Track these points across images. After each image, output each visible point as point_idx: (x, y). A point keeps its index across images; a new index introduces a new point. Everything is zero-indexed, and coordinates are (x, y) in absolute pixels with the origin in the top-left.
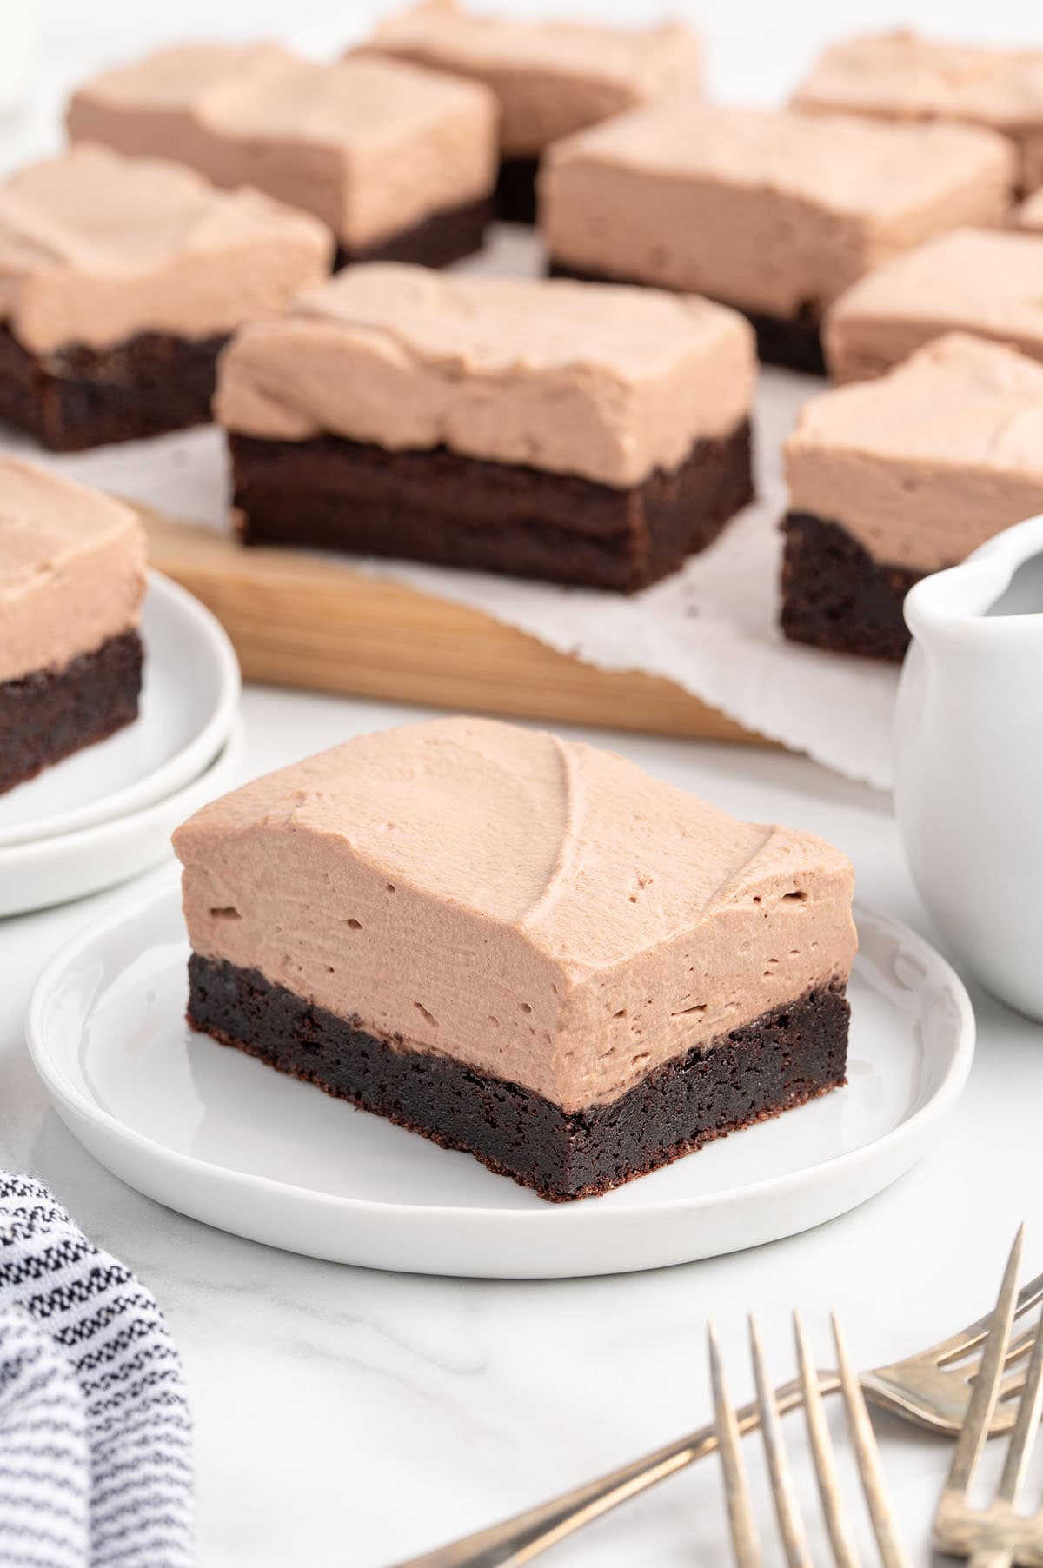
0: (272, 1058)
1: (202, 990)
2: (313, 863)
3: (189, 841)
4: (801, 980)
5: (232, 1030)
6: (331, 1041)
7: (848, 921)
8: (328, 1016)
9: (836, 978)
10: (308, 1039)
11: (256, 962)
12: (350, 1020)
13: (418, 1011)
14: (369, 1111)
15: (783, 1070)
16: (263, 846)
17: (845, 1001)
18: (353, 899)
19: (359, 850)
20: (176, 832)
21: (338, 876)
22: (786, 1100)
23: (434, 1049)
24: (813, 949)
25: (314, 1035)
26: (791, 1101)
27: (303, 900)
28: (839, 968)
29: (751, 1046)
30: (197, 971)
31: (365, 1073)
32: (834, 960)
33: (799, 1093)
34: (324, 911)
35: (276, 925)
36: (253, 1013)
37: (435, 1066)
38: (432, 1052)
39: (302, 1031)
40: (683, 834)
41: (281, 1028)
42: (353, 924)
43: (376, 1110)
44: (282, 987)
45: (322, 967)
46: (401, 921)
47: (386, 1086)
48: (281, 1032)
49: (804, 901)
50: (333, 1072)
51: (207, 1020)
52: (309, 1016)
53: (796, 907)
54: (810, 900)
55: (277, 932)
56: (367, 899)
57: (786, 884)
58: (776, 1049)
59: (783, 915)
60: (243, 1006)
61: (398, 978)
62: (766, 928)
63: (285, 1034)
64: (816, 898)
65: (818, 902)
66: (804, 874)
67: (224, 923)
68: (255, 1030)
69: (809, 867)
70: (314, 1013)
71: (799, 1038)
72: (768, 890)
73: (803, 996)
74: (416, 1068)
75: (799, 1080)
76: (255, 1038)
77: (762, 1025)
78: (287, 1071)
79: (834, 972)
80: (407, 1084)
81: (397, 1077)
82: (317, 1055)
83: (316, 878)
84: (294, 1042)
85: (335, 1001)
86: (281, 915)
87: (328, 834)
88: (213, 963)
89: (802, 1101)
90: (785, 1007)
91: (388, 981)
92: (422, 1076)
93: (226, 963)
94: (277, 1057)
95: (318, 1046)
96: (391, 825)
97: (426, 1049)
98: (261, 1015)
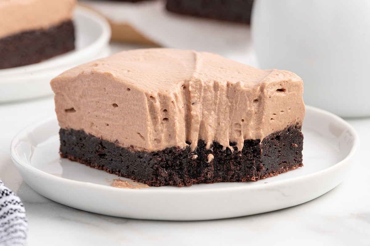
0: (88, 163)
1: (64, 141)
2: (100, 84)
3: (56, 83)
4: (285, 123)
5: (75, 155)
6: (109, 152)
7: (302, 101)
8: (107, 142)
9: (298, 124)
10: (101, 153)
11: (82, 127)
12: (115, 143)
13: (138, 135)
14: (123, 177)
15: (278, 157)
16: (82, 82)
17: (301, 133)
18: (115, 95)
19: (116, 77)
20: (52, 81)
21: (109, 88)
22: (280, 169)
23: (145, 149)
24: (289, 111)
25: (103, 151)
26: (282, 170)
27: (97, 99)
28: (299, 120)
29: (266, 146)
30: (62, 134)
31: (121, 162)
32: (297, 117)
33: (285, 167)
34: (104, 102)
35: (88, 111)
36: (82, 147)
37: (146, 155)
38: (144, 150)
39: (99, 150)
40: (239, 73)
41: (92, 150)
42: (115, 105)
43: (126, 176)
44: (91, 135)
45: (104, 124)
46: (132, 101)
47: (129, 166)
48: (92, 152)
49: (285, 92)
50: (110, 164)
51: (67, 153)
52: (102, 143)
53: (282, 94)
54: (287, 92)
55: (88, 114)
56: (119, 94)
57: (277, 85)
58: (275, 148)
59: (277, 97)
60: (78, 145)
61: (131, 124)
62: (271, 102)
63: (94, 152)
64: (289, 91)
65: (290, 93)
66: (284, 82)
67: (70, 114)
68: (83, 153)
69: (286, 79)
70: (103, 142)
71: (284, 145)
72: (270, 87)
73: (285, 129)
74: (140, 157)
75: (285, 162)
76: (83, 156)
77: (270, 138)
78: (94, 167)
79: (297, 121)
80: (136, 163)
81: (133, 161)
82: (104, 158)
83: (101, 90)
84: (96, 155)
85: (109, 136)
86: (89, 107)
87: (105, 73)
88: (67, 130)
89: (286, 171)
90: (278, 133)
91: (127, 126)
92: (142, 160)
93: (72, 130)
94: (91, 162)
95: (104, 155)
96: (129, 71)
97: (142, 149)
98: (84, 147)
